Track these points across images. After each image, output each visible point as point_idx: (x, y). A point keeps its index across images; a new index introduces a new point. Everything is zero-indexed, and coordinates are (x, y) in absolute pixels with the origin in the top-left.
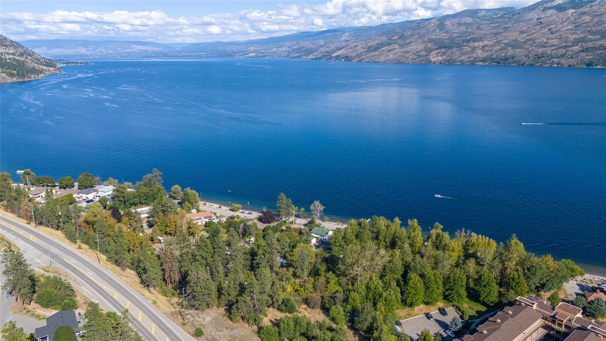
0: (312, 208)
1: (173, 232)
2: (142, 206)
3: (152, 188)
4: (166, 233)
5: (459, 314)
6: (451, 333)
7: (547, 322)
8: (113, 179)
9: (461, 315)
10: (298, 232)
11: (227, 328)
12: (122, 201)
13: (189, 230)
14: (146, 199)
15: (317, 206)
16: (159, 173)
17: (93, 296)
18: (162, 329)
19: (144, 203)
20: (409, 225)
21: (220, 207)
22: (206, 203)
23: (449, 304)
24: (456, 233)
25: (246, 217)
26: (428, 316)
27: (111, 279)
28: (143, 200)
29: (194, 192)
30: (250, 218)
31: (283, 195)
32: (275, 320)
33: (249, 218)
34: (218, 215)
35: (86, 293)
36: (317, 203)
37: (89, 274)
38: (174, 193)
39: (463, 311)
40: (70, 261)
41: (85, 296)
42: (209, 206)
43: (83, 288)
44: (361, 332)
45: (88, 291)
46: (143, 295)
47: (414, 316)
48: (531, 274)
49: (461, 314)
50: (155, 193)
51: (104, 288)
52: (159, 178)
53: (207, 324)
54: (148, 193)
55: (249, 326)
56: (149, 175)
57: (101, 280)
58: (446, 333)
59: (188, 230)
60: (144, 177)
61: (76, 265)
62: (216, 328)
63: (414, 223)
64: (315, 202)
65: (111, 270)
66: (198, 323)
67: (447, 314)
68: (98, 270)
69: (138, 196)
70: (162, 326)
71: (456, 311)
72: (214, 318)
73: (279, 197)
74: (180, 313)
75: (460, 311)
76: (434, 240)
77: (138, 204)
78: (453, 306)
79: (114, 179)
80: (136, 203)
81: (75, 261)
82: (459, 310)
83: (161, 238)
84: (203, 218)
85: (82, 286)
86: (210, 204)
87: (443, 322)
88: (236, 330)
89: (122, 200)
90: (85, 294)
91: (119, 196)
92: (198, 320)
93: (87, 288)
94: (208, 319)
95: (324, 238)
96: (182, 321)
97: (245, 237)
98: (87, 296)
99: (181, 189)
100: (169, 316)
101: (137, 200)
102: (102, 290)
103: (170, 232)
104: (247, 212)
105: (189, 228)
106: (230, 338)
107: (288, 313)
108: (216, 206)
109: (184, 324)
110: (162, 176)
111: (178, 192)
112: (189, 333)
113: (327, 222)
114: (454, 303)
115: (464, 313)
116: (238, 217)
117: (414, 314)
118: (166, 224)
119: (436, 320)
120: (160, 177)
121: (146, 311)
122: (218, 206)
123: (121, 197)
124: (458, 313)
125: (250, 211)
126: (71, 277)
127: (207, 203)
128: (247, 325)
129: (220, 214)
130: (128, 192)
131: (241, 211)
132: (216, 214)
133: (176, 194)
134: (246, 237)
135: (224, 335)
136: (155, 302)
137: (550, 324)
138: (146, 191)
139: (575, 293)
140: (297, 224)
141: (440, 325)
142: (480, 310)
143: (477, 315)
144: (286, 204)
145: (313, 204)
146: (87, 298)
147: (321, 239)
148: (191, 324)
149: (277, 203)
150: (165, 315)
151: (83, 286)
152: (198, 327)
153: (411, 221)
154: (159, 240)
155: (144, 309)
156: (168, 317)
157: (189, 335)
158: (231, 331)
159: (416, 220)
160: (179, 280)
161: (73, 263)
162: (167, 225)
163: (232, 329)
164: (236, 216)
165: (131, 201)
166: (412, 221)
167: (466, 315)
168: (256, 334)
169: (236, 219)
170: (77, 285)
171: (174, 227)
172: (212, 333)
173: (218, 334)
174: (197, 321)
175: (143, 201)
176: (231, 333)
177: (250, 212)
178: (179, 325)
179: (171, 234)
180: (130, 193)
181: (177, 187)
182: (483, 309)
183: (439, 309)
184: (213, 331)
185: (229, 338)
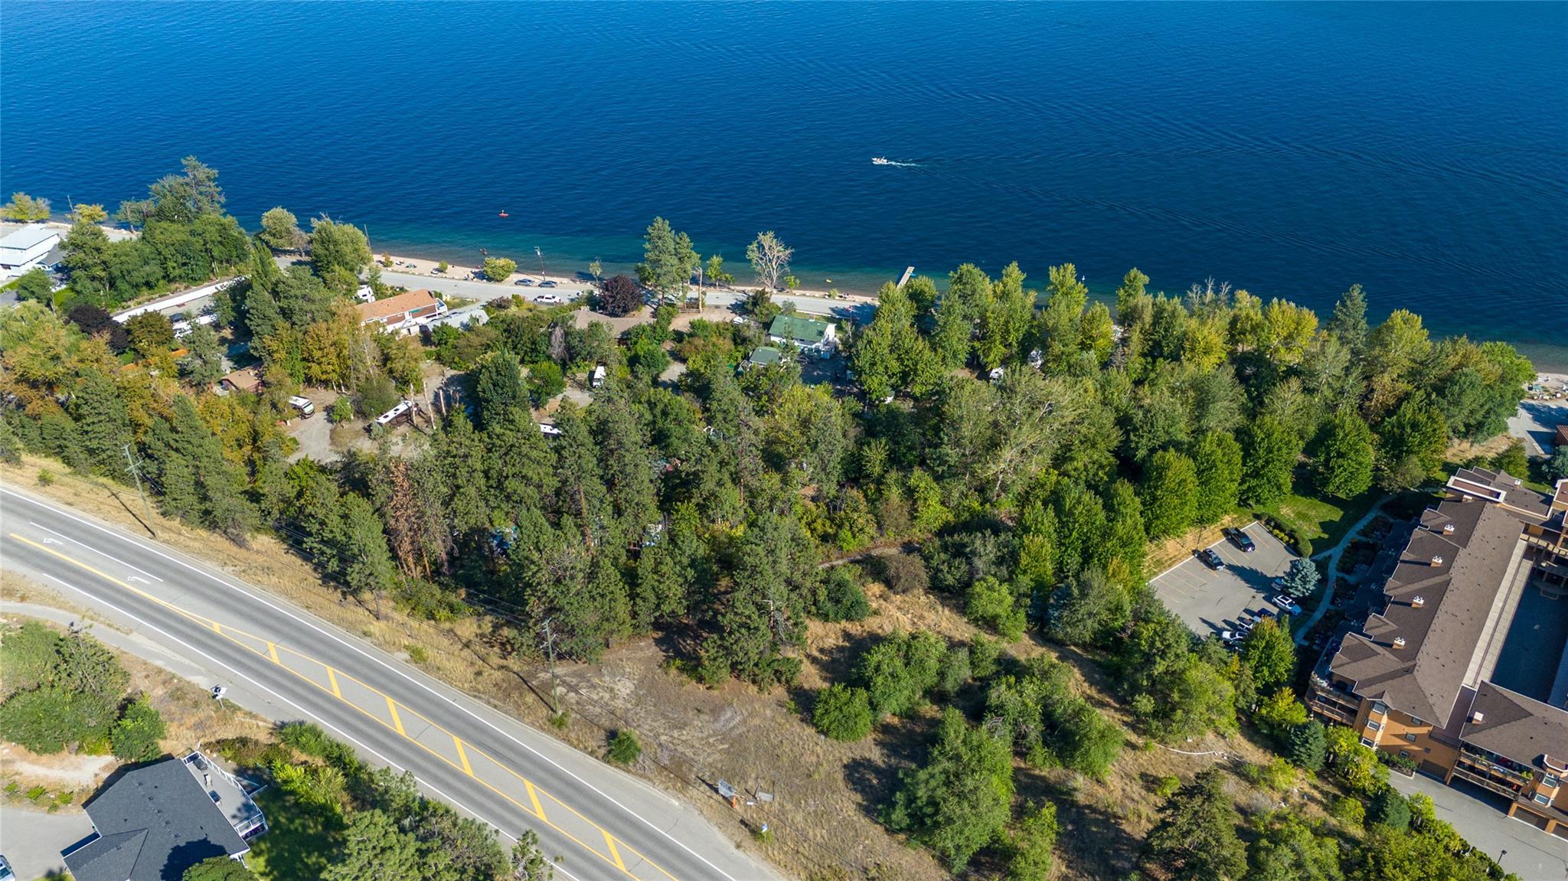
0: (753, 253)
1: (335, 376)
2: (173, 286)
3: (197, 225)
4: (308, 381)
5: (1282, 539)
6: (1290, 604)
7: (1533, 540)
8: (28, 198)
9: (1287, 542)
10: (729, 335)
11: (699, 711)
12: (101, 279)
13: (389, 365)
14: (184, 264)
15: (771, 249)
16: (203, 172)
17: (196, 666)
18: (495, 753)
19: (180, 277)
20: (1052, 284)
21: (440, 270)
22: (392, 259)
23: (1245, 514)
24: (1190, 294)
25: (544, 300)
26: (1207, 559)
27: (226, 592)
28: (174, 268)
29: (349, 228)
30: (557, 299)
31: (661, 226)
32: (822, 651)
33: (552, 301)
34: (447, 297)
35: (159, 656)
36: (767, 239)
37: (137, 584)
38: (274, 235)
39: (1292, 531)
40: (41, 543)
41: (160, 671)
42: (402, 268)
43: (135, 637)
44: (1072, 647)
45: (163, 648)
46: (365, 634)
47: (1170, 566)
48: (1449, 403)
49: (1286, 538)
50: (213, 242)
51: (216, 628)
52: (212, 186)
53: (629, 706)
54: (186, 243)
55: (761, 690)
56: (170, 181)
57: (188, 598)
58: (1275, 604)
59: (385, 365)
60: (153, 187)
61: (67, 553)
62: (665, 717)
63: (1065, 274)
64: (761, 236)
65: (207, 557)
66: (598, 710)
67: (1251, 545)
68: (167, 565)
69: (153, 256)
70: (490, 742)
71: (1271, 532)
72: (641, 681)
73: (650, 230)
74: (525, 682)
75: (1282, 530)
76: (1147, 327)
77: (158, 280)
78: (1257, 517)
79: (34, 199)
80: (152, 279)
81: (58, 538)
82: (1278, 526)
83: (301, 402)
84: (408, 317)
85: (131, 632)
86: (402, 259)
87: (1251, 570)
88: (729, 714)
89: (103, 274)
90: (159, 663)
91: (90, 262)
92: (595, 697)
93: (153, 637)
94: (625, 688)
95: (813, 346)
96: (544, 711)
97: (570, 368)
98: (169, 669)
99: (294, 219)
100: (496, 702)
101: (154, 269)
102: (212, 636)
103: (324, 377)
104: (538, 279)
105: (386, 359)
106: (726, 746)
107: (844, 623)
108: (427, 266)
109: (560, 724)
110: (219, 181)
111: (288, 231)
112: (592, 753)
113: (798, 292)
114: (1259, 509)
115: (1296, 535)
116: (518, 300)
117: (1166, 558)
118: (306, 355)
119: (1230, 567)
120: (212, 184)
121: (402, 691)
122: (437, 265)
123: (95, 265)
124: (1276, 536)
125: (546, 275)
126: (72, 603)
127: (394, 259)
128: (753, 689)
129: (454, 292)
130: (112, 245)
131: (515, 277)
132: (440, 296)
133: (281, 237)
134: (575, 369)
135: (702, 739)
136: (417, 656)
137: (1543, 543)
138: (179, 237)
139: (1529, 432)
140: (710, 307)
141: (1247, 581)
142: (1328, 519)
143: (1326, 536)
144: (673, 252)
145: (755, 245)
146: (173, 676)
147: (802, 352)
148: (578, 716)
149: (647, 251)
150: (480, 698)
151: (135, 633)
152: (606, 722)
153: (1058, 270)
154: (295, 407)
155: (395, 687)
156: (495, 707)
157: (592, 760)
158: (716, 720)
159: (1071, 267)
160: (450, 554)
161: (52, 546)
162: (310, 355)
163: (716, 711)
164: (510, 297)
165: (138, 277)
166: (1062, 270)
167: (1303, 539)
168: (795, 715)
169: (513, 309)
170: (112, 631)
171: (334, 360)
172: (663, 738)
173: (684, 738)
174: (594, 703)
175: (177, 272)
176: (718, 726)
177: (548, 279)
178: (543, 729)
179: (326, 384)
180: (119, 250)
181: (278, 216)
182: (1335, 515)
183: (1226, 532)
184: (662, 731)
185: (721, 747)
